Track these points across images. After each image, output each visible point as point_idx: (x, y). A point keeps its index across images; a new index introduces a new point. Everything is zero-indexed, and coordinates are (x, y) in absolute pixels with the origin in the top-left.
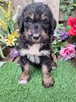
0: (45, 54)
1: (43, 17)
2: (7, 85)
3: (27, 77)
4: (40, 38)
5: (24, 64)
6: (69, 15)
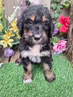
0: (46, 55)
1: (44, 19)
2: (13, 86)
3: (31, 76)
5: (27, 65)
6: (59, 13)
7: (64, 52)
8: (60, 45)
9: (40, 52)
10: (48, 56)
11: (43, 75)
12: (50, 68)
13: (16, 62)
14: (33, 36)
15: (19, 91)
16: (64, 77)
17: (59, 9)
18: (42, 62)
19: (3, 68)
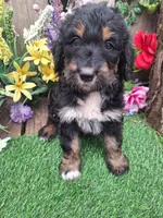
0: (113, 118)
1: (107, 34)
4: (95, 79)
6: (132, 24)
7: (141, 111)
8: (135, 96)
9: (103, 110)
10: (118, 120)
11: (101, 160)
12: (120, 146)
13: (41, 133)
14: (78, 71)
15: (54, 199)
16: (146, 164)
17: (134, 15)
18: (102, 133)
19: (11, 148)
